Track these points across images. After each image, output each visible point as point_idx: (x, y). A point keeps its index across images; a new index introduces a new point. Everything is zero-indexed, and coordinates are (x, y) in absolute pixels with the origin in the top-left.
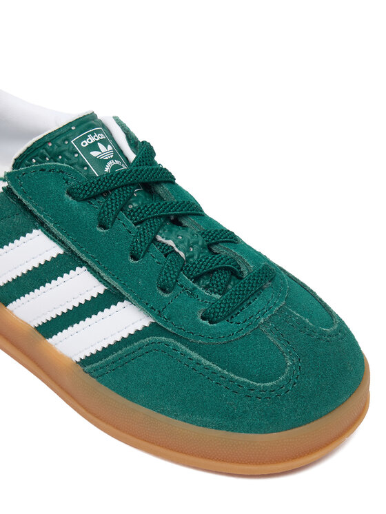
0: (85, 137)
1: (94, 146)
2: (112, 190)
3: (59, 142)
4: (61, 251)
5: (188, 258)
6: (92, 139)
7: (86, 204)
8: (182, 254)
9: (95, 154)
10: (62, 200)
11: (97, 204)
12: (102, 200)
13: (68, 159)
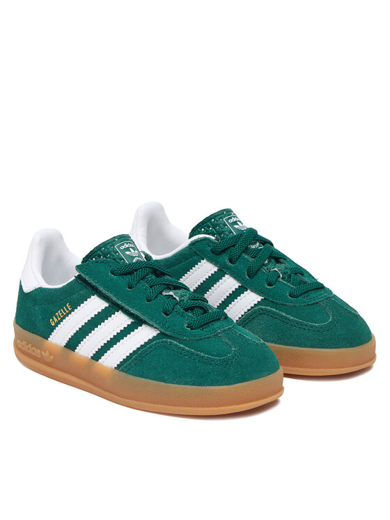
0: (123, 244)
1: (128, 249)
2: (136, 271)
3: (108, 247)
4: (107, 305)
5: (181, 301)
6: (127, 246)
7: (121, 277)
8: (177, 298)
9: (128, 253)
10: (108, 276)
11: (128, 278)
12: (129, 276)
13: (113, 256)
